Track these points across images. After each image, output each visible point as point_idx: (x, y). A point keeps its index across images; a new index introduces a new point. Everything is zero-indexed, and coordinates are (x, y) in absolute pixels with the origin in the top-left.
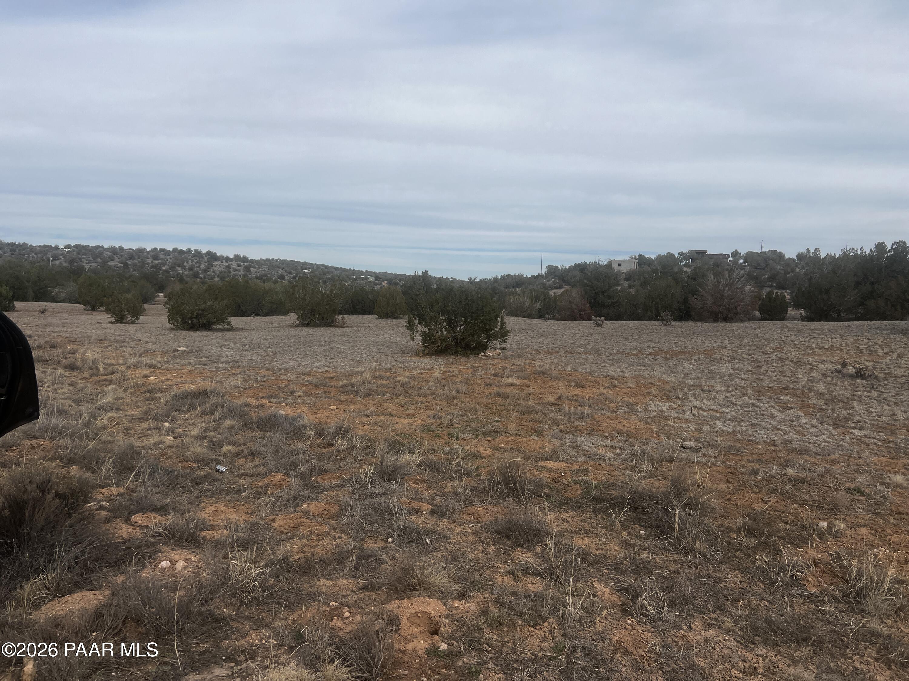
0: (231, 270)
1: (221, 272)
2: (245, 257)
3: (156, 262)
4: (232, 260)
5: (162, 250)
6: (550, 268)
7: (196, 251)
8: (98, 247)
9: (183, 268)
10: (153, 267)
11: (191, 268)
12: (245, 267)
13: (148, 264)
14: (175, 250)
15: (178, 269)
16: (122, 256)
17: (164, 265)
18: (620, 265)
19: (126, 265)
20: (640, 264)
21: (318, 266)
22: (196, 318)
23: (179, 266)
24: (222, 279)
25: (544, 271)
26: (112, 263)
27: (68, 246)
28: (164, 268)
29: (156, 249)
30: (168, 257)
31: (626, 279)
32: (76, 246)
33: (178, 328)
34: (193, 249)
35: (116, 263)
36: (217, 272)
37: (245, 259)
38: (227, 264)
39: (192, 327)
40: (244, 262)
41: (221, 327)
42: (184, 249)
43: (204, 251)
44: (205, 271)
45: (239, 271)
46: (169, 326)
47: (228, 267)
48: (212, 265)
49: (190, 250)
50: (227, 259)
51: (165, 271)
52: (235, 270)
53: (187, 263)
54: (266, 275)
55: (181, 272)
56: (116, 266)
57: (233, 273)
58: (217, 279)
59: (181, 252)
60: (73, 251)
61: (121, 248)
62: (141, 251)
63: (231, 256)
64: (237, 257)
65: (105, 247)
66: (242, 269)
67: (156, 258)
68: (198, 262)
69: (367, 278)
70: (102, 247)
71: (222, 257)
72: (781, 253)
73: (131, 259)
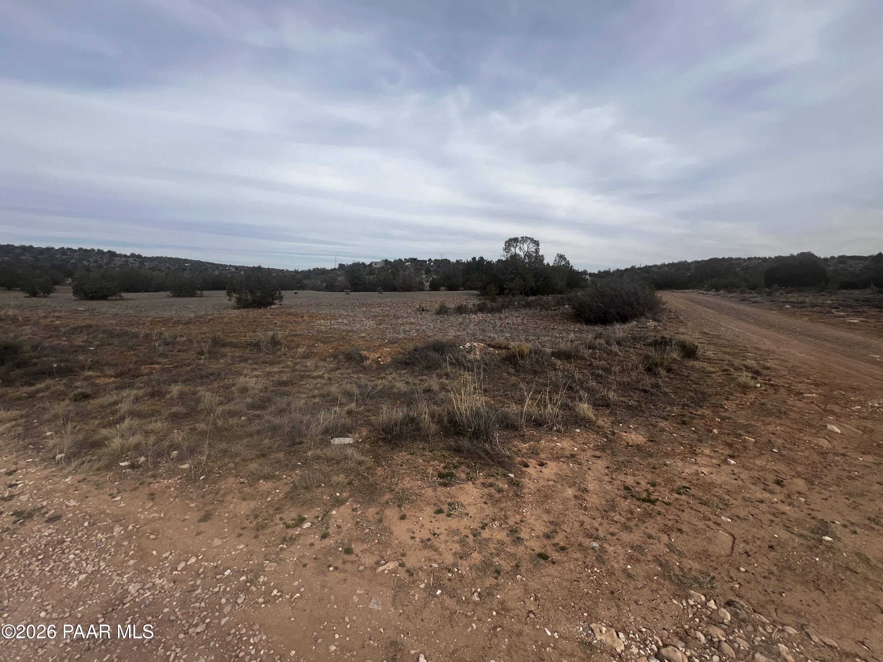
0: (129, 263)
1: (120, 265)
3: (64, 257)
4: (129, 257)
5: (69, 249)
6: (341, 265)
7: (99, 250)
9: (89, 261)
10: (62, 260)
11: (96, 262)
12: (140, 262)
13: (57, 258)
14: (80, 249)
15: (84, 262)
16: (32, 252)
17: (71, 259)
18: (376, 264)
19: (37, 259)
20: (386, 264)
22: (95, 292)
23: (85, 260)
24: (122, 269)
26: (24, 257)
28: (72, 261)
29: (63, 248)
30: (75, 254)
31: (379, 271)
33: (81, 299)
34: (96, 249)
35: (27, 257)
36: (118, 265)
37: (139, 256)
38: (125, 259)
39: (92, 298)
40: (139, 258)
41: (114, 298)
42: (89, 248)
43: (105, 251)
44: (107, 264)
45: (135, 264)
46: (74, 298)
47: (126, 261)
48: (113, 260)
49: (93, 250)
50: (125, 256)
51: (72, 263)
52: (132, 263)
53: (92, 258)
54: (156, 267)
55: (87, 264)
56: (27, 259)
57: (130, 265)
58: (117, 269)
59: (86, 250)
61: (31, 247)
62: (49, 249)
63: (129, 254)
64: (133, 255)
66: (137, 263)
67: (64, 254)
68: (101, 258)
69: (230, 269)
71: (121, 254)
73: (40, 254)
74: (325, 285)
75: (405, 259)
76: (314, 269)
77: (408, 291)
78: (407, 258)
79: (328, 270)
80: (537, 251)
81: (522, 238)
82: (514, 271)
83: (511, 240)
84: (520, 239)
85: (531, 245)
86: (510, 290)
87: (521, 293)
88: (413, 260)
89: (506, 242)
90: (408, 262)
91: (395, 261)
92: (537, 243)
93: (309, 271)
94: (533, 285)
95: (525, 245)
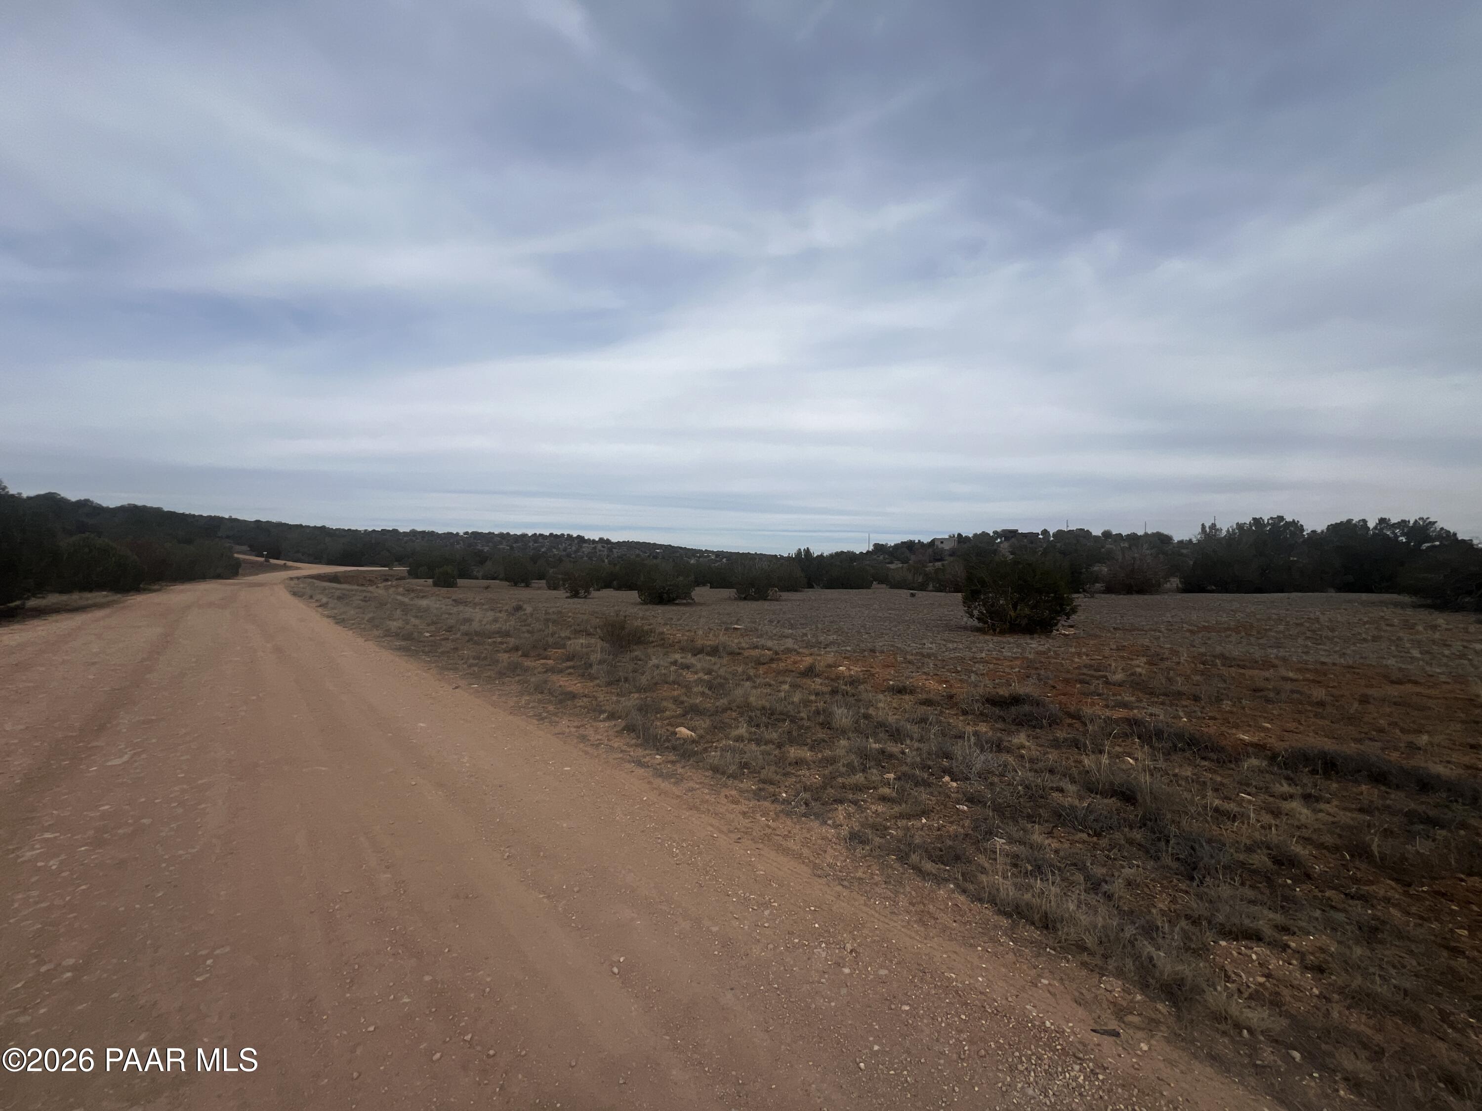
0: (597, 551)
1: (589, 553)
2: (608, 540)
3: (536, 545)
5: (541, 535)
6: (876, 545)
7: (568, 535)
8: (490, 533)
9: (558, 549)
10: (534, 549)
11: (565, 550)
14: (551, 534)
15: (554, 550)
16: (509, 540)
17: (542, 547)
18: (942, 542)
19: (512, 548)
20: (959, 542)
23: (555, 548)
24: (590, 558)
25: (871, 548)
26: (501, 547)
27: (466, 533)
28: (543, 550)
29: (535, 534)
30: (546, 541)
31: (951, 555)
32: (473, 533)
34: (566, 534)
35: (504, 546)
36: (586, 553)
37: (608, 542)
38: (593, 546)
40: (607, 544)
43: (575, 535)
44: (576, 552)
45: (603, 551)
47: (595, 548)
48: (581, 547)
49: (563, 535)
50: (594, 541)
52: (600, 551)
53: (562, 545)
54: (625, 555)
55: (556, 552)
56: (504, 549)
57: (598, 553)
58: (585, 558)
60: (470, 537)
61: (508, 534)
62: (524, 536)
64: (601, 540)
65: (496, 533)
66: (605, 550)
67: (536, 541)
68: (569, 545)
70: (493, 533)
71: (589, 540)
72: (1088, 531)
73: (515, 542)
75: (995, 532)
78: (999, 530)
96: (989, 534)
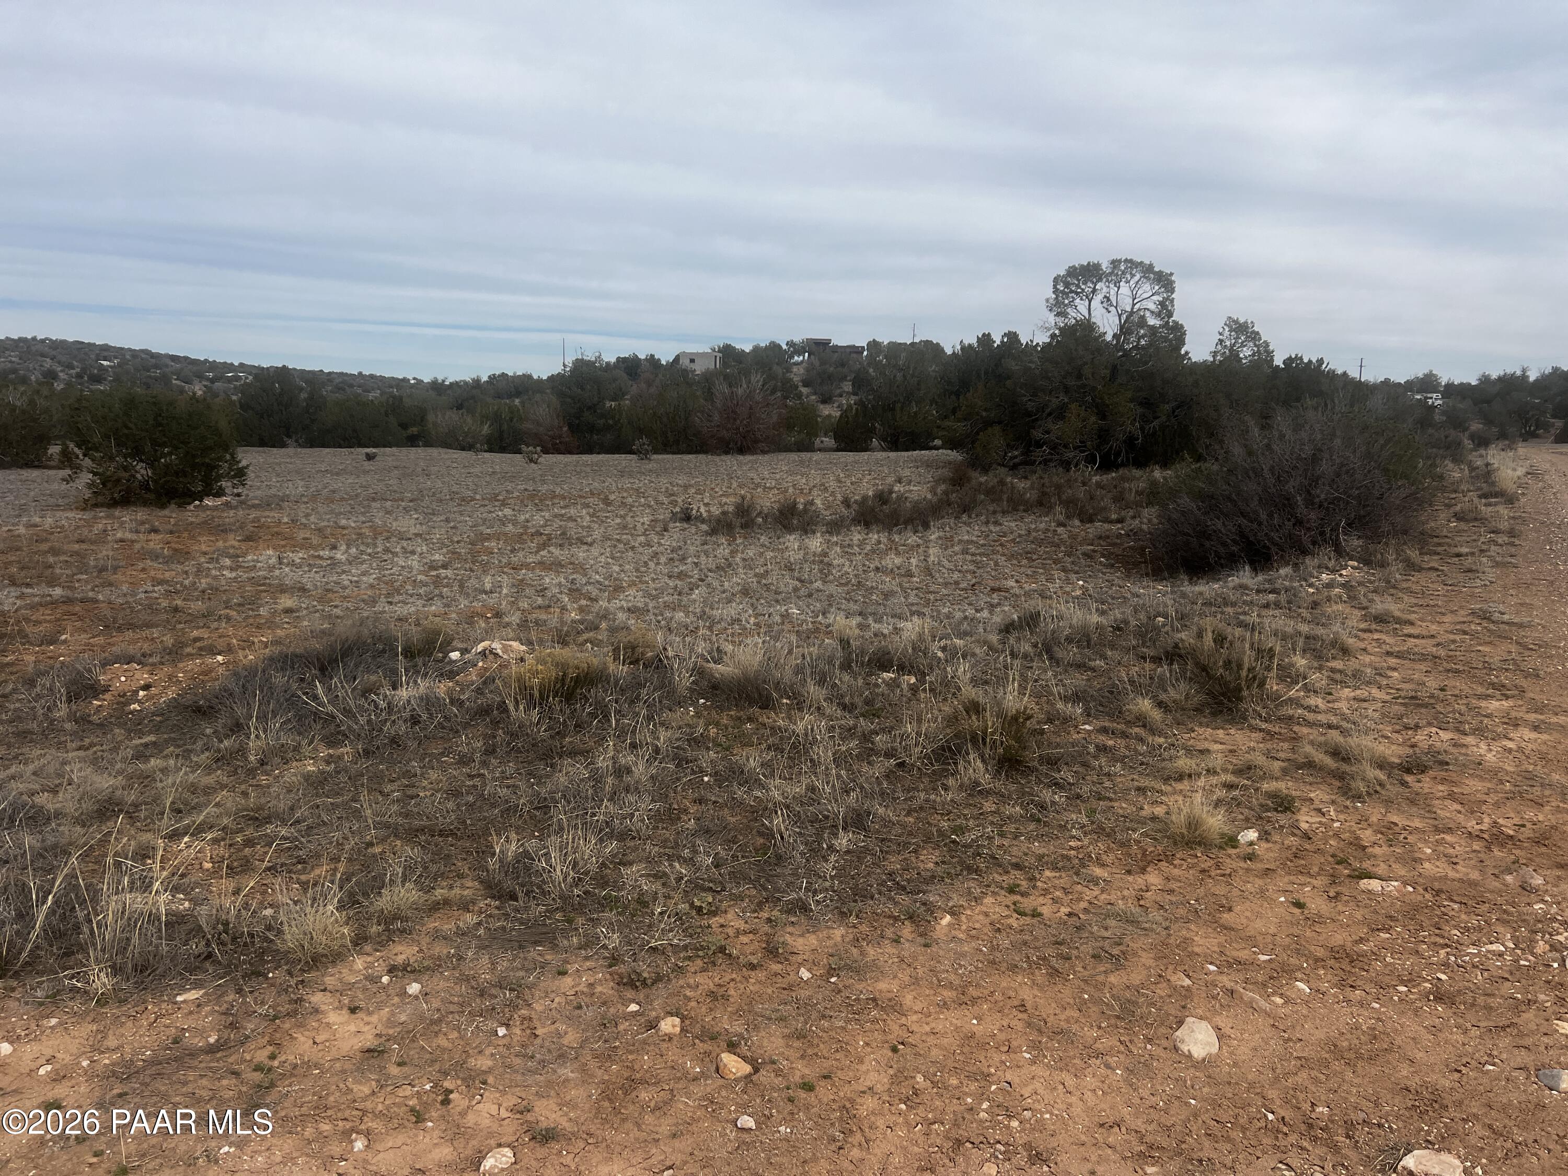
18: (692, 361)
21: (134, 353)
54: (14, 371)
69: (238, 378)
74: (486, 429)
75: (790, 344)
76: (492, 378)
77: (741, 451)
78: (797, 339)
79: (540, 381)
80: (1165, 309)
81: (1115, 263)
82: (1071, 382)
83: (1073, 272)
84: (1105, 266)
85: (1146, 289)
86: (1054, 448)
87: (1091, 460)
88: (819, 347)
89: (1056, 280)
90: (800, 352)
91: (756, 349)
92: (1165, 281)
93: (477, 382)
94: (1134, 428)
95: (1125, 289)
96: (779, 346)
